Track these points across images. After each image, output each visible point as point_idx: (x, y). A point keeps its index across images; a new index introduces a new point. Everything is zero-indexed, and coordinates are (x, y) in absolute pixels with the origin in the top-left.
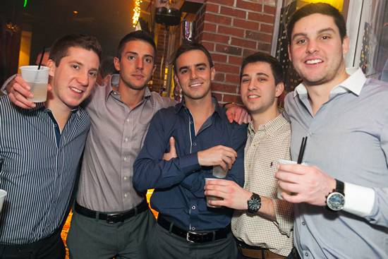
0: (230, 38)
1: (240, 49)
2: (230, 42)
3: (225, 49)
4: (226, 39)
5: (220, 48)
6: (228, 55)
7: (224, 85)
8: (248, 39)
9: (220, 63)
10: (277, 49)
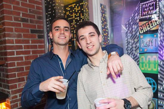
0: (21, 13)
1: (28, 19)
2: (21, 15)
3: (19, 19)
4: (19, 14)
5: (16, 19)
6: (22, 23)
7: (23, 40)
8: (31, 14)
9: (18, 27)
10: (47, 18)
